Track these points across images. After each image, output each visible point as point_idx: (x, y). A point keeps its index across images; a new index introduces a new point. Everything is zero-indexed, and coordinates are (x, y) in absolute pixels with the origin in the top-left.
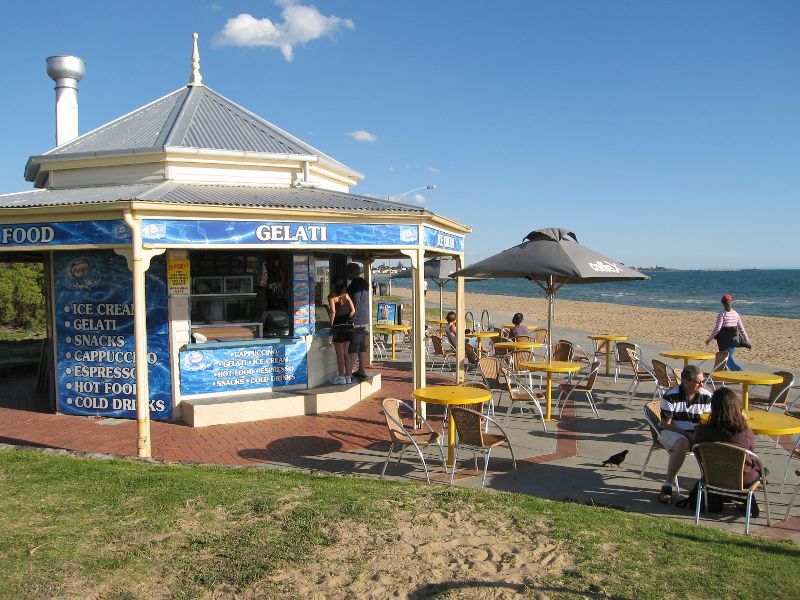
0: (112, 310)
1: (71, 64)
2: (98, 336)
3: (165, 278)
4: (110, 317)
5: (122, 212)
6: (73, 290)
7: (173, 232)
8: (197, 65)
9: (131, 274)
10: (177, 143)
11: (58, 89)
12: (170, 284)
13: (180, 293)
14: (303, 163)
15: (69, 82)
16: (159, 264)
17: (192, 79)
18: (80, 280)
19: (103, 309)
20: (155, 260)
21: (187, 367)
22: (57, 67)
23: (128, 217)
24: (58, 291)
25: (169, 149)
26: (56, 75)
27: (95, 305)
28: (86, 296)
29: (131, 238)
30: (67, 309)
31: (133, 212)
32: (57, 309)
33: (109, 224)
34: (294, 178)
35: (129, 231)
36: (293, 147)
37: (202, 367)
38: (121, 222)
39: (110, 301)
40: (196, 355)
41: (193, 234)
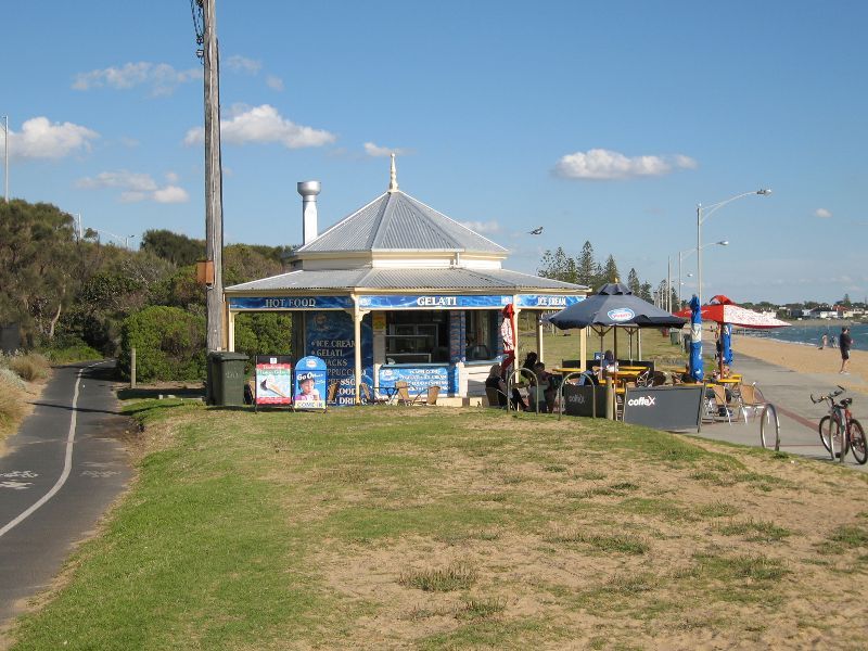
0: (341, 344)
1: (312, 186)
2: (332, 360)
3: (371, 325)
4: (339, 348)
5: (349, 293)
6: (317, 332)
7: (374, 302)
8: (394, 176)
9: (354, 323)
10: (378, 247)
11: (305, 202)
12: (374, 329)
13: (380, 336)
14: (456, 253)
15: (311, 198)
16: (368, 318)
17: (391, 187)
18: (321, 326)
19: (335, 344)
20: (365, 316)
21: (383, 378)
22: (304, 188)
23: (353, 296)
24: (308, 333)
25: (373, 250)
26: (304, 193)
27: (330, 341)
28: (325, 336)
29: (354, 305)
30: (313, 344)
31: (355, 293)
32: (308, 343)
33: (343, 298)
34: (452, 263)
35: (353, 302)
36: (450, 241)
37: (392, 378)
38: (349, 297)
39: (340, 339)
40: (388, 371)
41: (384, 303)
